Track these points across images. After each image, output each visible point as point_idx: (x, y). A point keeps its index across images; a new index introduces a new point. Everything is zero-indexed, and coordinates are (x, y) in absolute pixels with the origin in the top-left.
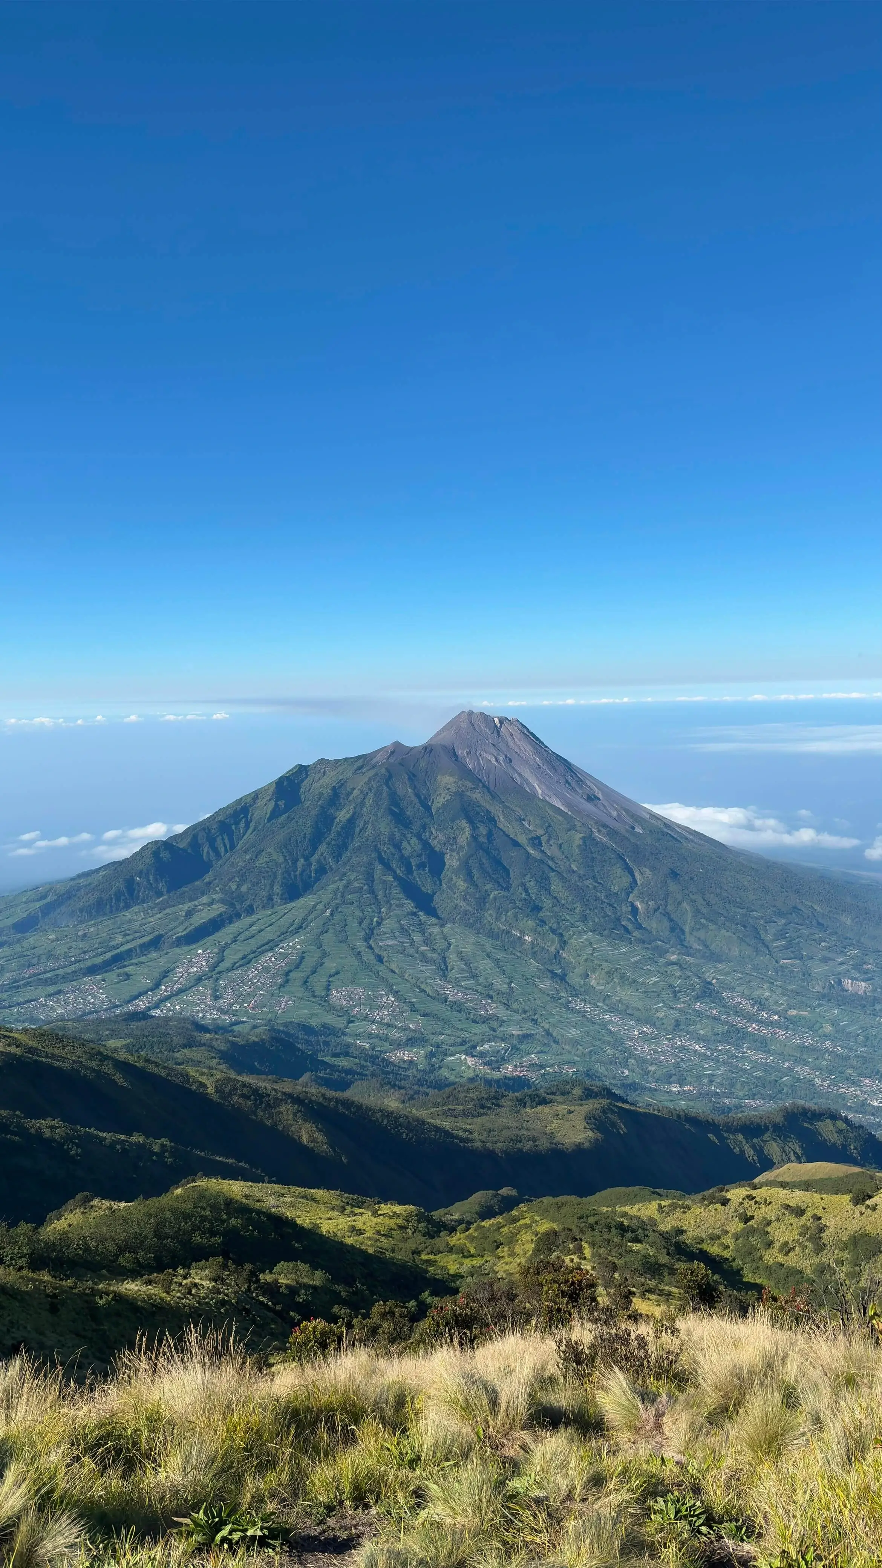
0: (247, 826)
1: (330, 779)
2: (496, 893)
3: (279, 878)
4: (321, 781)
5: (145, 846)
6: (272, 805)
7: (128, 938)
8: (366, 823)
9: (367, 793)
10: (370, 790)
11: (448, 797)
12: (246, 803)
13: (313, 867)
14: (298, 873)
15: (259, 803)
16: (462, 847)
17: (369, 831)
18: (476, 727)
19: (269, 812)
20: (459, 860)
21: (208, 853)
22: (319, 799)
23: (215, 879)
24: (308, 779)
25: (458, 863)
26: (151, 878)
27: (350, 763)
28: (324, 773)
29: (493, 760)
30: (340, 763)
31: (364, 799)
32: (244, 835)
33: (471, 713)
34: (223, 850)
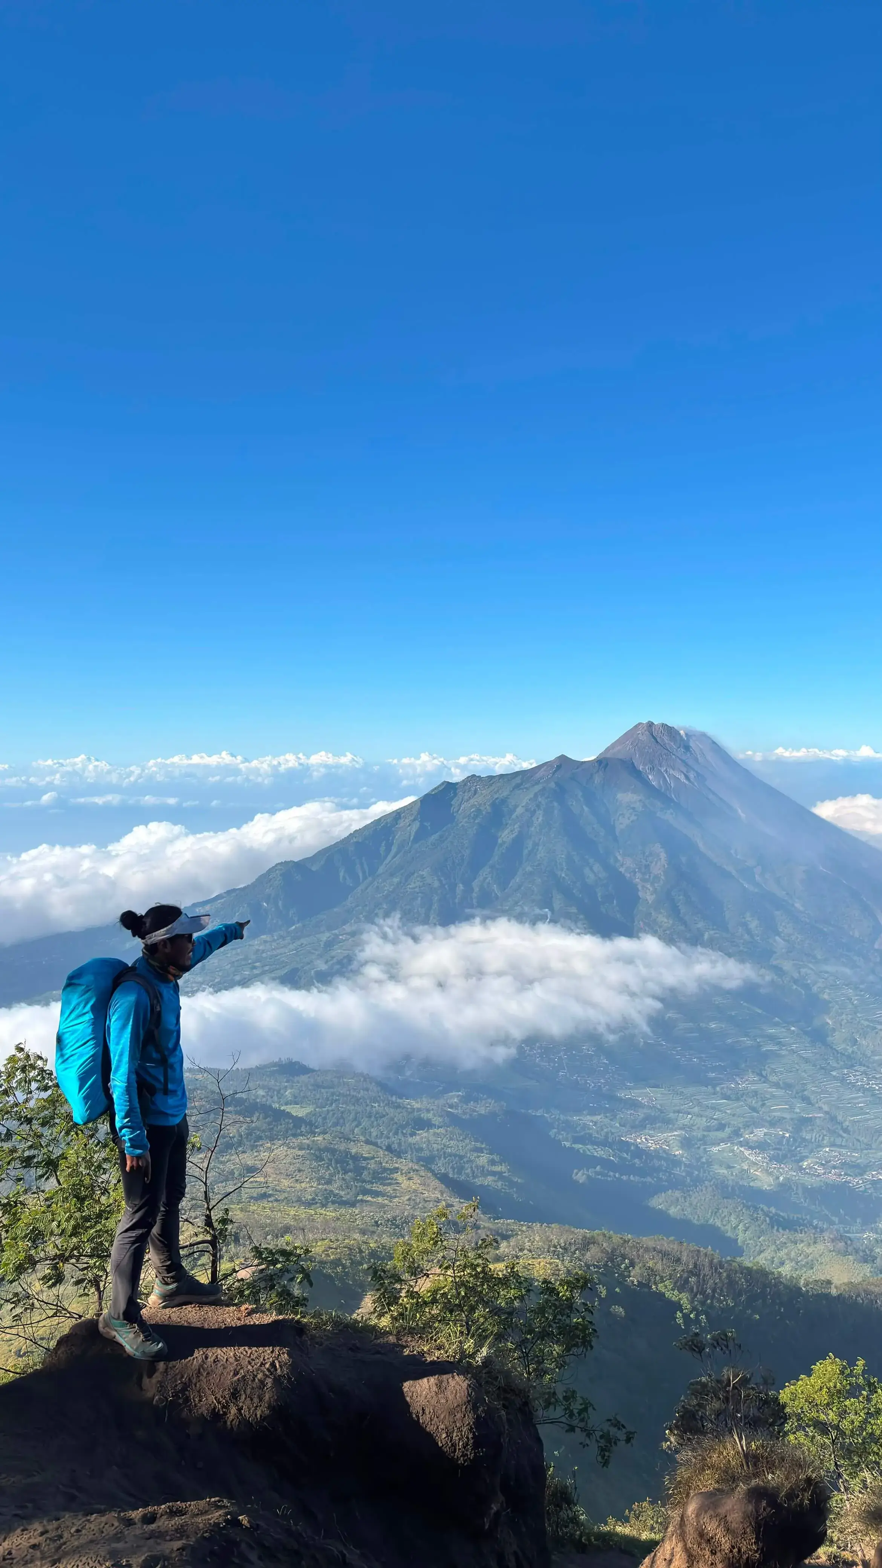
0: (388, 850)
1: (483, 798)
2: (712, 932)
3: (435, 906)
4: (472, 801)
5: (273, 867)
6: (416, 826)
7: (256, 972)
8: (536, 845)
9: (535, 810)
10: (538, 806)
11: (633, 818)
12: (387, 823)
13: (474, 895)
14: (457, 901)
15: (401, 823)
16: (657, 877)
17: (541, 853)
18: (658, 740)
19: (413, 834)
20: (655, 891)
21: (344, 878)
22: (476, 817)
23: (358, 906)
24: (456, 798)
25: (654, 896)
26: (280, 903)
27: (506, 780)
28: (476, 792)
29: (682, 778)
30: (493, 780)
31: (532, 817)
32: (386, 857)
33: (650, 725)
34: (361, 875)
